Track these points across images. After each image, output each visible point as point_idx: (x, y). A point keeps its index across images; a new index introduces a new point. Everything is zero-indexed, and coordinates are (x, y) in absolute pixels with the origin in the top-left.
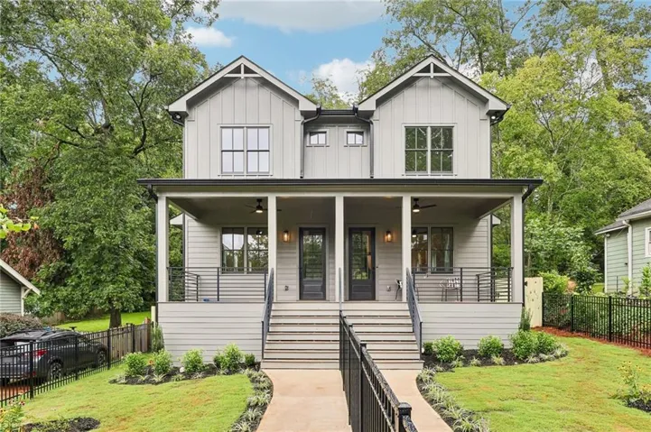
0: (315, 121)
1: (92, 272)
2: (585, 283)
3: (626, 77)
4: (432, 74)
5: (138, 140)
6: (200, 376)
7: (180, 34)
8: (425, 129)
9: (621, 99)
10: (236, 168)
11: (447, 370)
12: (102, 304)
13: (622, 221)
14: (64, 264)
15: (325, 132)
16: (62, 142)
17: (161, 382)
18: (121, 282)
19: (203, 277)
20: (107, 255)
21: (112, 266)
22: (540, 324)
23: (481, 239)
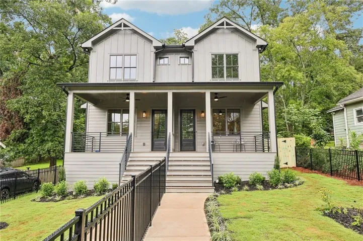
0: (161, 52)
1: (40, 135)
2: (319, 141)
3: (342, 27)
4: (225, 27)
5: (72, 62)
6: (82, 197)
7: (96, 8)
8: (223, 55)
9: (338, 38)
10: (117, 77)
11: (228, 193)
12: (44, 154)
13: (340, 105)
14: (25, 131)
15: (168, 57)
16: (30, 63)
17: (59, 201)
18: (56, 141)
19: (96, 138)
20: (50, 125)
21: (52, 132)
22: (295, 165)
23: (255, 116)
